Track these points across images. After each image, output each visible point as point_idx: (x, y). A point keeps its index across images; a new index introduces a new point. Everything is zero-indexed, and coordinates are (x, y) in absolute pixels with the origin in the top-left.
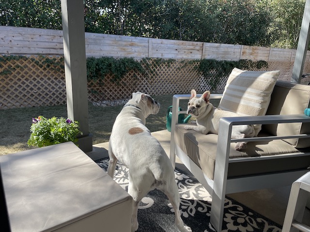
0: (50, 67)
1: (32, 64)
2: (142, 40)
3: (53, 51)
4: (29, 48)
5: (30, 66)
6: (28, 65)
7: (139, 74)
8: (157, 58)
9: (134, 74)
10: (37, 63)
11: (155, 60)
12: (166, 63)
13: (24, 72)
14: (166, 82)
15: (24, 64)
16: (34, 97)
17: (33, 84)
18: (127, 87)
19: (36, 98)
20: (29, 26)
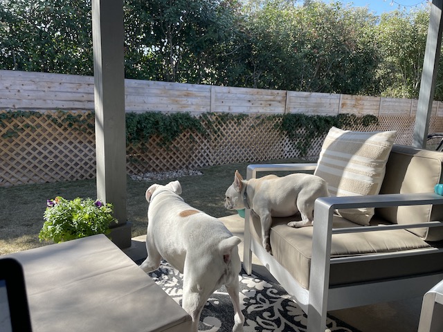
0: (73, 127)
1: (47, 122)
2: (201, 88)
3: (78, 105)
4: (45, 100)
5: (44, 125)
6: (41, 123)
7: (197, 135)
8: (223, 113)
9: (191, 135)
10: (55, 121)
11: (220, 116)
12: (236, 119)
13: (36, 133)
14: (236, 145)
15: (36, 123)
16: (49, 168)
17: (48, 151)
18: (181, 154)
19: (52, 170)
20: (45, 71)
